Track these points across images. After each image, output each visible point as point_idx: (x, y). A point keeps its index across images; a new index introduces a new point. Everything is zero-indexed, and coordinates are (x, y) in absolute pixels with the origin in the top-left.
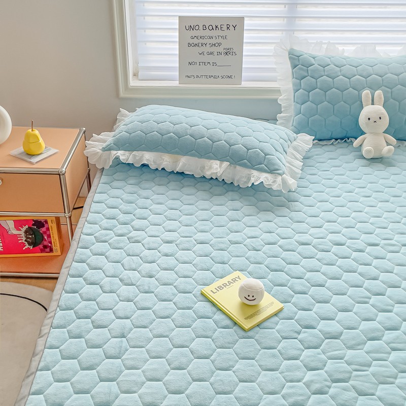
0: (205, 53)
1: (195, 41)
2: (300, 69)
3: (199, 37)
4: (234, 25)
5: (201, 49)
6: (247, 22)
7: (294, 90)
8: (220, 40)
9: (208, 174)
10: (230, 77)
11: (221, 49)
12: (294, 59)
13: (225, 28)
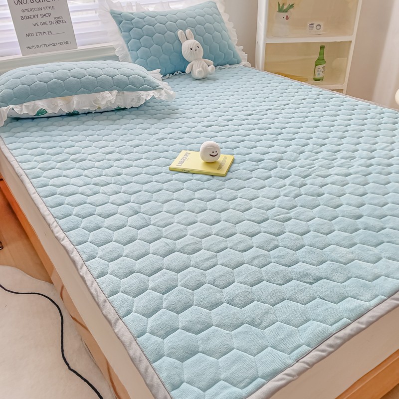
0: (39, 24)
1: (27, 14)
2: (125, 23)
3: (29, 10)
5: (35, 21)
8: (49, 11)
10: (66, 43)
11: (51, 19)
12: (117, 17)
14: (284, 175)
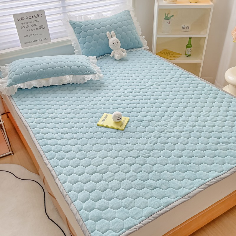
0: (31, 30)
1: (24, 25)
2: (78, 29)
3: (26, 23)
4: (40, 14)
5: (28, 29)
6: (46, 12)
7: (78, 38)
8: (36, 23)
9: (65, 83)
10: (45, 39)
11: (37, 27)
12: (73, 25)
13: (37, 16)
14: (151, 131)
